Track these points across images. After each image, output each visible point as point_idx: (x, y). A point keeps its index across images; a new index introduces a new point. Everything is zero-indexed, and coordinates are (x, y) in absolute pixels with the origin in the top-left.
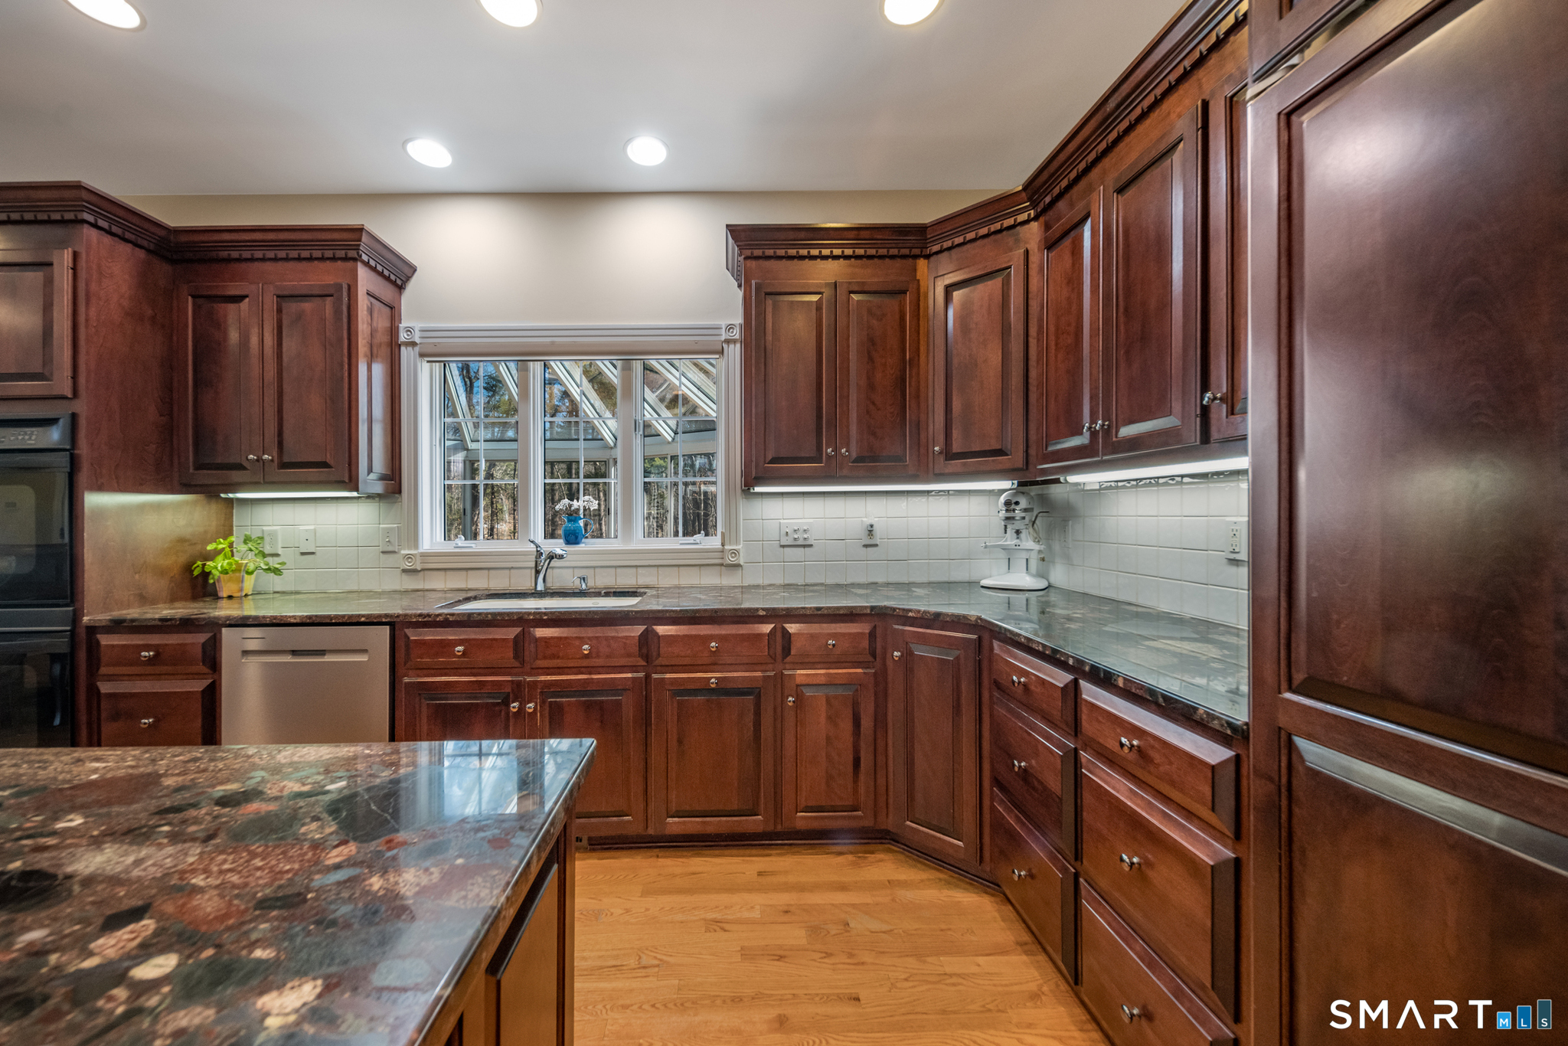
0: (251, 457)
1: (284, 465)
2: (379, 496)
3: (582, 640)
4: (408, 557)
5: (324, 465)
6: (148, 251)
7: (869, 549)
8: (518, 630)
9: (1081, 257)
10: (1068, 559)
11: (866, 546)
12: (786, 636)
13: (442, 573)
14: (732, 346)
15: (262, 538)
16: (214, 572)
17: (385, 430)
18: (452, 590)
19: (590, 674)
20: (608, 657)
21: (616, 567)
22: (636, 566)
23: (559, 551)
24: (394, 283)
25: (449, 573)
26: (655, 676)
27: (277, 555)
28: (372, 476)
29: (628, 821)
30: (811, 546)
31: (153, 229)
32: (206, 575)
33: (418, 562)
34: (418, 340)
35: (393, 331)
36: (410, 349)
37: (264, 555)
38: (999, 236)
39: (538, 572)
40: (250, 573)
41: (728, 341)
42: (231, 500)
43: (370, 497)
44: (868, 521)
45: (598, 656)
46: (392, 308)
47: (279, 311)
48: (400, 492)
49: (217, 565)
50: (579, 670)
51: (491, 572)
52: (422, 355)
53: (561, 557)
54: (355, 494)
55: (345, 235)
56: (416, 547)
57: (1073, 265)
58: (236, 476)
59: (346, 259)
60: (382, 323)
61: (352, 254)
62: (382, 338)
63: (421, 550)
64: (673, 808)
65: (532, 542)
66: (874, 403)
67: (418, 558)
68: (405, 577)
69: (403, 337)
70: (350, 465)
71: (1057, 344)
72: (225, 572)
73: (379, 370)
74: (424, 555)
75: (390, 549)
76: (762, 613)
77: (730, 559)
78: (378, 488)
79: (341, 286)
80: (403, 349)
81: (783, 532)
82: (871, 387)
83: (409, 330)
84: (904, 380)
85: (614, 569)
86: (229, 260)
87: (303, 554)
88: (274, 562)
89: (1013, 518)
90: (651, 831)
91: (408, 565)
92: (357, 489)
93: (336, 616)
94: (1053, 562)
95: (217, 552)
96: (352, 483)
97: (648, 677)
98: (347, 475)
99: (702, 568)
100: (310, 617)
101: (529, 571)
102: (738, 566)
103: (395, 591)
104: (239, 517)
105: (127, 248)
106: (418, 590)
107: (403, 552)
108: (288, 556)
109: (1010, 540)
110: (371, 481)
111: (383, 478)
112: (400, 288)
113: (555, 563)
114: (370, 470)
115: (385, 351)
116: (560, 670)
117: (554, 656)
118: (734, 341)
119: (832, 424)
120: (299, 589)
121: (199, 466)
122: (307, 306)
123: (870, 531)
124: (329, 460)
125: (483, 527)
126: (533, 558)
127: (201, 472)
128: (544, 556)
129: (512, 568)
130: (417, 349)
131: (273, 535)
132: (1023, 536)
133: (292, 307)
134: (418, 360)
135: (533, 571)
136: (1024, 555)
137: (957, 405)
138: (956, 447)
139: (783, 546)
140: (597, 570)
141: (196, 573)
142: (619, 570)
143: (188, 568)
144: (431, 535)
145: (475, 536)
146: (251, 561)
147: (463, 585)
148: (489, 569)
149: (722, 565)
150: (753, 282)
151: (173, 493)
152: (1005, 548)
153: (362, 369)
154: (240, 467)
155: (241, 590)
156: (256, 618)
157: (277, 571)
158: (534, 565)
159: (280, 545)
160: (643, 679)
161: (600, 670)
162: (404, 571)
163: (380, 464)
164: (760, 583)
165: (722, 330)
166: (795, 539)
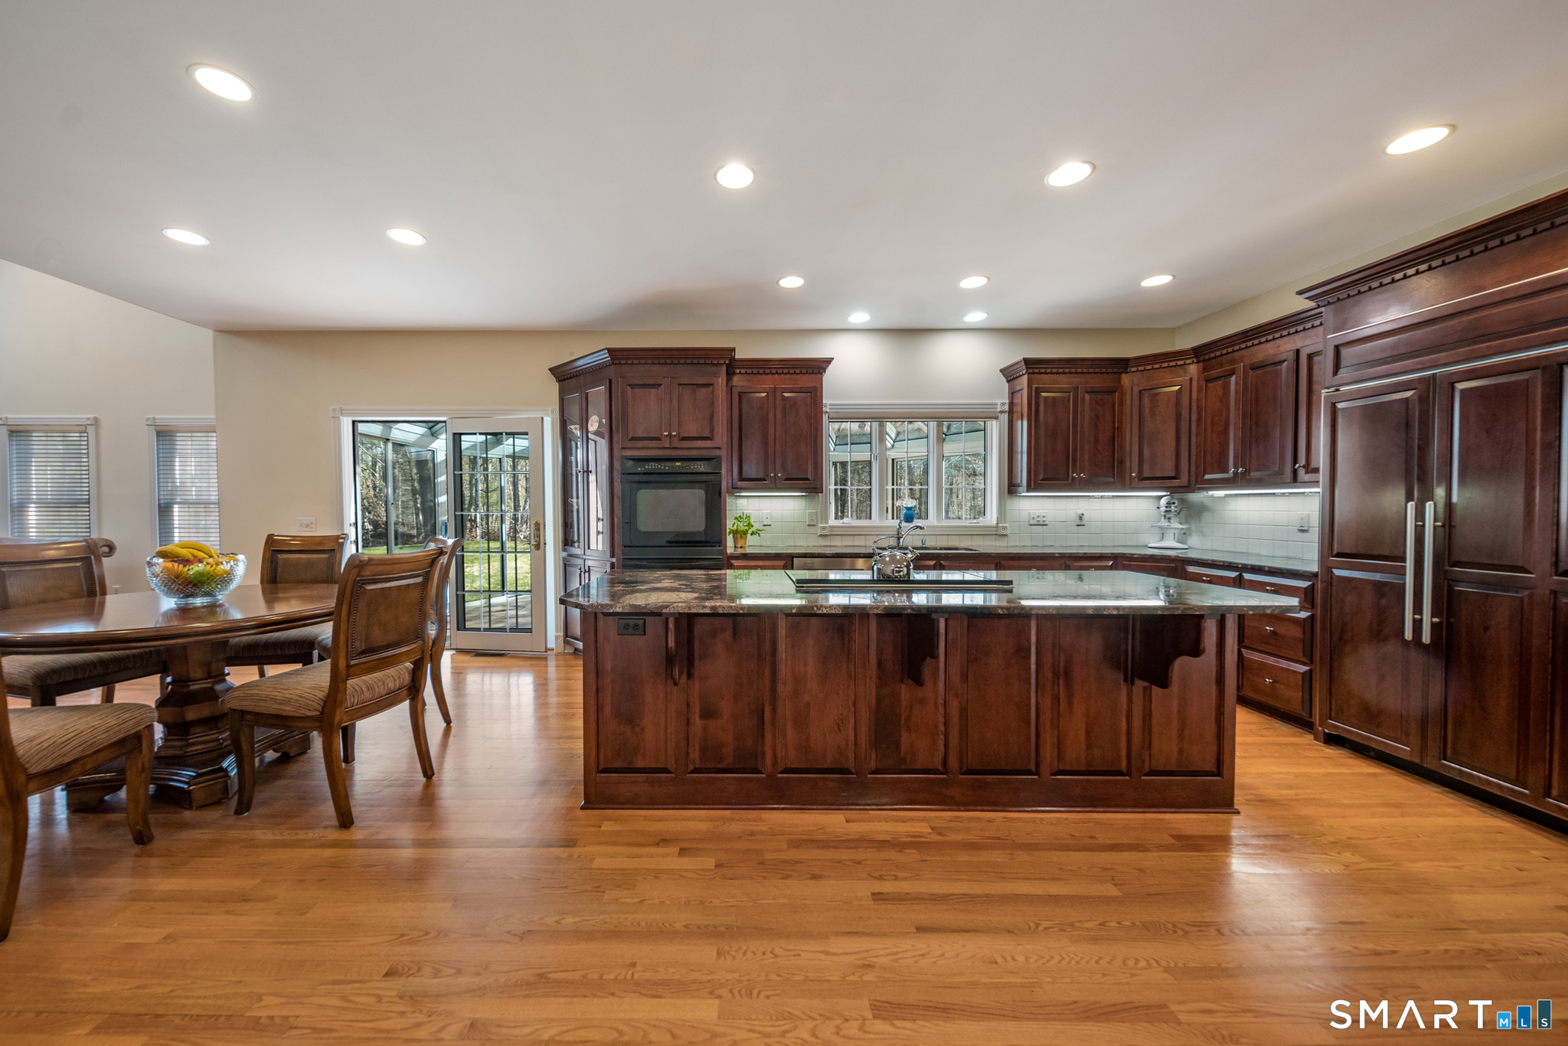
0: (772, 475)
1: (786, 480)
4: (824, 528)
5: (806, 479)
7: (1080, 527)
9: (1229, 392)
10: (1202, 533)
11: (1078, 525)
13: (840, 537)
14: (1003, 414)
15: (747, 517)
18: (844, 546)
22: (948, 535)
25: (846, 537)
30: (1046, 525)
33: (826, 533)
34: (832, 410)
36: (827, 415)
37: (750, 526)
38: (1174, 368)
41: (1001, 412)
42: (733, 496)
44: (1080, 512)
47: (784, 400)
52: (833, 418)
55: (821, 363)
56: (827, 522)
57: (1224, 394)
58: (760, 484)
59: (818, 373)
63: (829, 524)
66: (1098, 450)
67: (828, 528)
68: (819, 538)
69: (823, 409)
70: (820, 480)
71: (1212, 429)
74: (831, 527)
75: (813, 523)
76: (1057, 555)
77: (1002, 531)
79: (816, 388)
81: (1031, 517)
82: (1096, 441)
84: (1114, 438)
87: (764, 525)
89: (1170, 511)
91: (820, 534)
92: (818, 492)
94: (1190, 535)
98: (819, 485)
99: (985, 536)
102: (1006, 535)
103: (814, 546)
106: (827, 546)
107: (820, 525)
109: (1164, 523)
118: (1005, 412)
119: (1074, 460)
121: (741, 480)
123: (1081, 517)
124: (810, 477)
129: (879, 534)
130: (831, 415)
131: (750, 514)
132: (1172, 521)
134: (831, 421)
136: (1173, 531)
137: (1146, 452)
138: (1146, 474)
139: (1031, 525)
142: (938, 537)
144: (832, 517)
148: (866, 535)
149: (996, 535)
150: (1034, 386)
152: (1160, 527)
154: (763, 480)
155: (745, 544)
164: (1018, 544)
165: (999, 406)
166: (1038, 521)
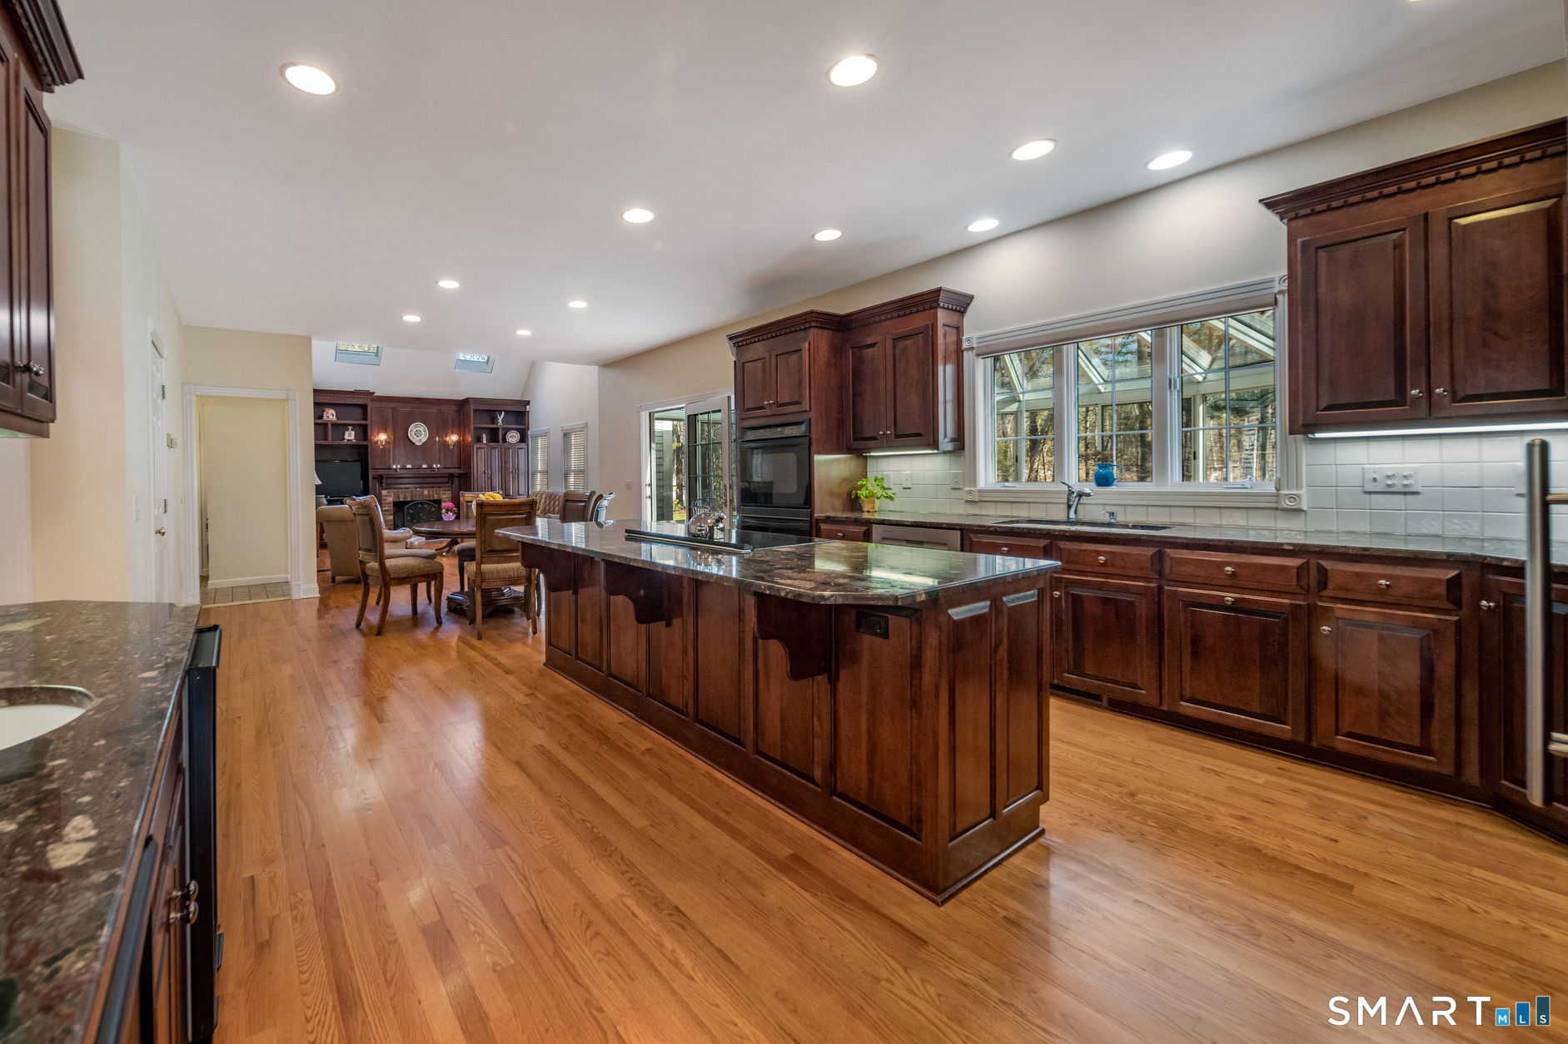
0: (881, 433)
1: (897, 436)
2: (950, 452)
3: (1099, 553)
4: (970, 492)
5: (919, 435)
6: (834, 330)
8: (1047, 541)
11: (1521, 495)
12: (1323, 571)
13: (994, 504)
15: (883, 479)
16: (862, 497)
17: (953, 408)
18: (1001, 516)
19: (1107, 578)
20: (1121, 568)
21: (1147, 506)
22: (1170, 506)
23: (1087, 490)
24: (960, 311)
25: (999, 504)
26: (1167, 588)
27: (890, 489)
28: (947, 440)
29: (1143, 694)
30: (1417, 493)
31: (835, 319)
32: (857, 497)
33: (977, 496)
34: (975, 346)
35: (959, 342)
36: (970, 352)
37: (885, 489)
39: (1069, 507)
40: (878, 498)
41: (1280, 293)
42: (866, 456)
43: (945, 453)
45: (1113, 566)
46: (958, 328)
47: (894, 347)
48: (963, 449)
49: (863, 493)
50: (1098, 575)
51: (1031, 505)
52: (978, 355)
53: (1088, 495)
54: (936, 451)
55: (930, 296)
56: (975, 486)
58: (871, 443)
59: (931, 308)
60: (952, 339)
61: (934, 305)
62: (952, 348)
63: (978, 488)
64: (1187, 694)
65: (1064, 483)
67: (976, 493)
68: (967, 505)
69: (965, 345)
70: (933, 434)
72: (866, 497)
73: (950, 368)
74: (981, 491)
75: (957, 486)
77: (1287, 504)
78: (949, 447)
79: (928, 326)
80: (965, 353)
81: (1368, 478)
83: (968, 340)
85: (1145, 508)
86: (870, 324)
87: (904, 488)
88: (890, 493)
90: (1165, 708)
91: (969, 498)
92: (938, 449)
93: (930, 523)
95: (862, 486)
96: (934, 444)
97: (1160, 588)
98: (932, 441)
99: (1250, 511)
100: (916, 522)
101: (1063, 505)
102: (1299, 511)
103: (961, 515)
104: (871, 465)
105: (826, 332)
106: (976, 515)
107: (966, 489)
108: (896, 489)
110: (945, 444)
111: (952, 440)
112: (963, 313)
113: (1084, 500)
114: (945, 436)
115: (954, 356)
116: (1081, 573)
117: (1077, 563)
120: (902, 510)
121: (855, 440)
122: (909, 342)
124: (921, 432)
125: (1025, 473)
126: (1066, 496)
127: (857, 442)
128: (1075, 494)
129: (1049, 503)
130: (975, 351)
131: (888, 476)
133: (901, 344)
134: (976, 358)
135: (1066, 506)
139: (1369, 493)
140: (1127, 507)
141: (853, 497)
142: (1150, 508)
143: (850, 494)
144: (987, 476)
145: (1017, 479)
146: (878, 491)
147: (1009, 514)
148: (1029, 503)
149: (1276, 509)
150: (1300, 240)
151: (843, 454)
153: (941, 368)
154: (874, 438)
155: (874, 508)
156: (889, 520)
157: (891, 498)
158: (1066, 501)
159: (892, 483)
160: (1156, 590)
161: (1116, 577)
162: (967, 501)
163: (950, 433)
164: (1334, 528)
165: (1276, 284)
166: (1389, 486)
